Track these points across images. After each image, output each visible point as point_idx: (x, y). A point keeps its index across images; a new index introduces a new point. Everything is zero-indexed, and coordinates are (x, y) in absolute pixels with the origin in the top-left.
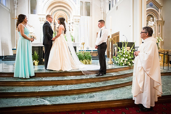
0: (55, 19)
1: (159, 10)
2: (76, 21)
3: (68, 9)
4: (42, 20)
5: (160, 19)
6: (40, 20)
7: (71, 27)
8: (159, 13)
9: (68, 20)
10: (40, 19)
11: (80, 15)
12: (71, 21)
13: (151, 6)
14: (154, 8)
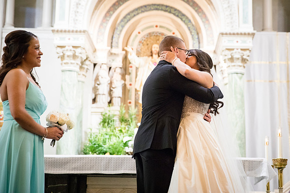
0: (129, 49)
2: (232, 59)
4: (71, 53)
6: (62, 57)
10: (59, 50)
11: (251, 30)
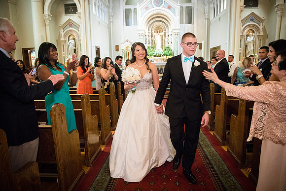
1: (261, 24)
3: (167, 20)
5: (262, 34)
7: (170, 40)
8: (261, 27)
9: (167, 31)
11: (179, 28)
12: (170, 33)
13: (252, 20)
14: (255, 22)
